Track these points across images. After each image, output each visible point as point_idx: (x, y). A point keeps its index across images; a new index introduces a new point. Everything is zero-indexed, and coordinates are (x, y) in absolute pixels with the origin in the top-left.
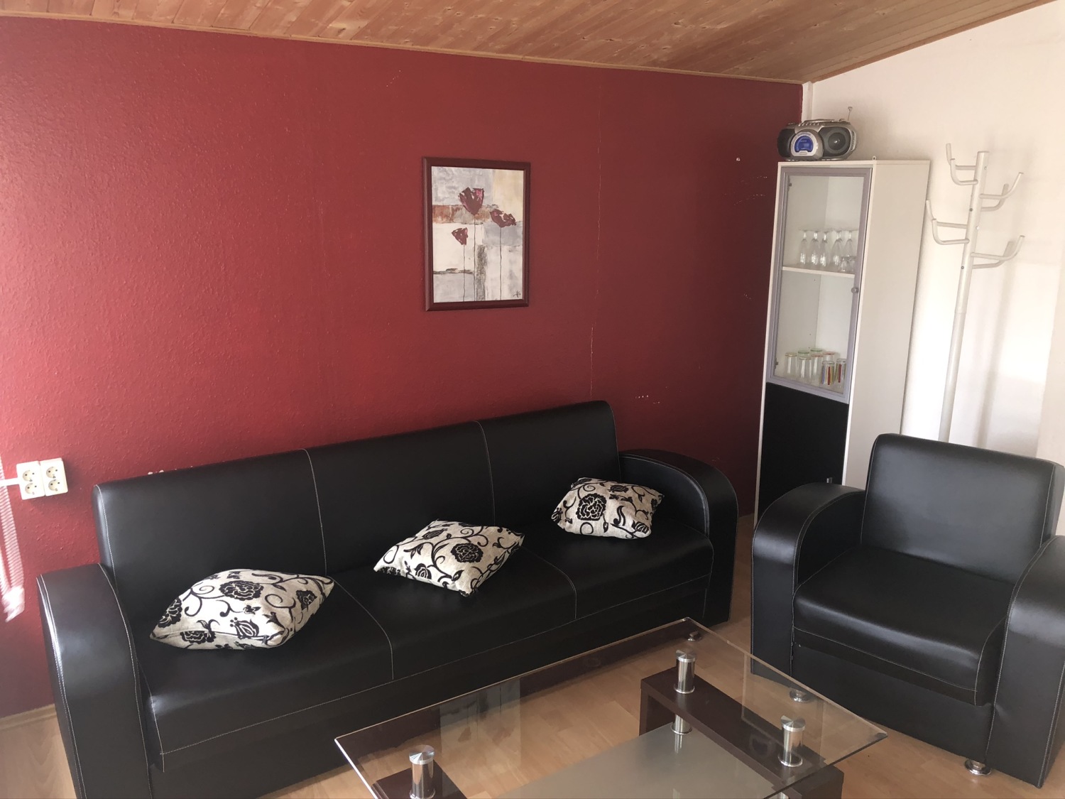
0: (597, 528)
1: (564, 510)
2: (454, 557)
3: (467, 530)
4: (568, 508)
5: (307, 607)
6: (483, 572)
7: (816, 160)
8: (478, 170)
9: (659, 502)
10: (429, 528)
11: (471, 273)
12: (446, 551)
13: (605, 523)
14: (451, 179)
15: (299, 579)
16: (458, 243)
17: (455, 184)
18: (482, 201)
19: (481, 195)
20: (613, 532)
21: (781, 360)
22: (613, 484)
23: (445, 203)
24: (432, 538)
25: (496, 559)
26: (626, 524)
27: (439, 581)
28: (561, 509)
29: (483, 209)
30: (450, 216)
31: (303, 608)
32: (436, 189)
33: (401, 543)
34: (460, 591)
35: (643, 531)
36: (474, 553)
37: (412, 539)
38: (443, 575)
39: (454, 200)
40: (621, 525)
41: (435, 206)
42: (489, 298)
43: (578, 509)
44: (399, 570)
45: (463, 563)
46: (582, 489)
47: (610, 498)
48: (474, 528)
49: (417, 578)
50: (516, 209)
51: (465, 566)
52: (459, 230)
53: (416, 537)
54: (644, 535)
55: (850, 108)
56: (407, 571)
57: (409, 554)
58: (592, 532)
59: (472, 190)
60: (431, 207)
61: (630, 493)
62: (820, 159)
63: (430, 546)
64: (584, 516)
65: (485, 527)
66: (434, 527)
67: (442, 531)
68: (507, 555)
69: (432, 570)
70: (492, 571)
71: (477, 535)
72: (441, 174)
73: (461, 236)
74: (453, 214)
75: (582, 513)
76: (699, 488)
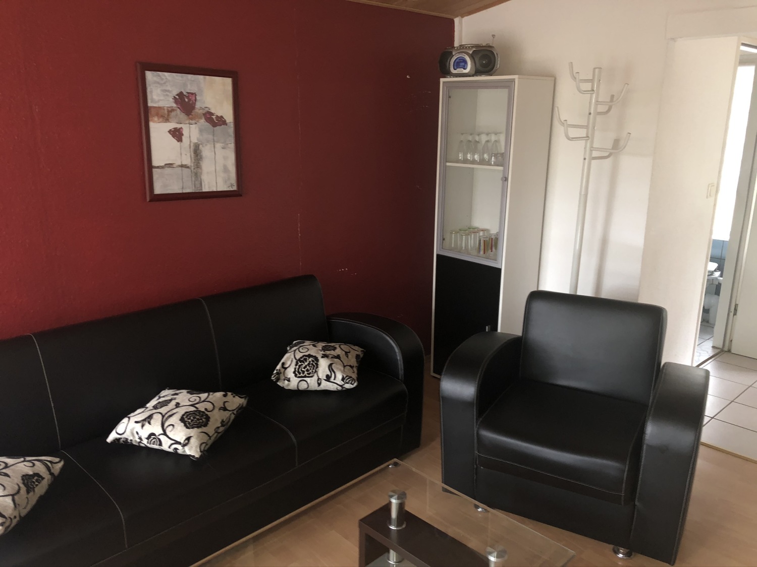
0: (311, 383)
1: (282, 370)
2: (182, 424)
3: (195, 398)
4: (286, 368)
5: (34, 491)
6: (211, 435)
7: (470, 76)
8: (190, 76)
9: (362, 356)
10: (160, 397)
11: (188, 167)
12: (175, 420)
13: (319, 379)
14: (165, 83)
15: (25, 463)
16: (174, 141)
17: (169, 88)
18: (195, 103)
19: (194, 98)
20: (326, 385)
21: (447, 237)
22: (324, 345)
23: (161, 104)
24: (161, 407)
25: (223, 421)
26: (337, 379)
27: (169, 447)
28: (280, 370)
29: (196, 110)
30: (165, 116)
31: (28, 492)
32: (151, 92)
33: (132, 414)
34: (190, 455)
35: (351, 384)
36: (201, 419)
37: (142, 410)
38: (174, 442)
39: (169, 103)
40: (332, 379)
41: (151, 107)
42: (206, 189)
43: (295, 369)
44: (131, 440)
45: (191, 429)
46: (297, 351)
47: (322, 357)
48: (201, 395)
49: (148, 445)
50: (226, 111)
51: (193, 432)
52: (175, 129)
53: (147, 408)
54: (352, 386)
55: (493, 36)
56: (139, 440)
57: (140, 425)
58: (308, 387)
59: (185, 93)
60: (147, 109)
61: (338, 351)
62: (473, 76)
63: (160, 416)
64: (300, 374)
65: (211, 393)
66: (163, 397)
67: (171, 400)
68: (233, 417)
69: (163, 438)
70: (219, 433)
71: (204, 401)
72: (155, 79)
73: (177, 134)
74: (168, 115)
75: (298, 372)
76: (394, 342)
